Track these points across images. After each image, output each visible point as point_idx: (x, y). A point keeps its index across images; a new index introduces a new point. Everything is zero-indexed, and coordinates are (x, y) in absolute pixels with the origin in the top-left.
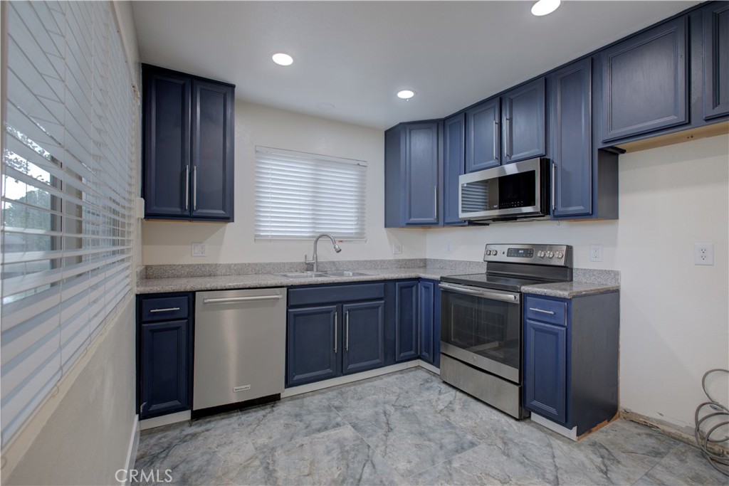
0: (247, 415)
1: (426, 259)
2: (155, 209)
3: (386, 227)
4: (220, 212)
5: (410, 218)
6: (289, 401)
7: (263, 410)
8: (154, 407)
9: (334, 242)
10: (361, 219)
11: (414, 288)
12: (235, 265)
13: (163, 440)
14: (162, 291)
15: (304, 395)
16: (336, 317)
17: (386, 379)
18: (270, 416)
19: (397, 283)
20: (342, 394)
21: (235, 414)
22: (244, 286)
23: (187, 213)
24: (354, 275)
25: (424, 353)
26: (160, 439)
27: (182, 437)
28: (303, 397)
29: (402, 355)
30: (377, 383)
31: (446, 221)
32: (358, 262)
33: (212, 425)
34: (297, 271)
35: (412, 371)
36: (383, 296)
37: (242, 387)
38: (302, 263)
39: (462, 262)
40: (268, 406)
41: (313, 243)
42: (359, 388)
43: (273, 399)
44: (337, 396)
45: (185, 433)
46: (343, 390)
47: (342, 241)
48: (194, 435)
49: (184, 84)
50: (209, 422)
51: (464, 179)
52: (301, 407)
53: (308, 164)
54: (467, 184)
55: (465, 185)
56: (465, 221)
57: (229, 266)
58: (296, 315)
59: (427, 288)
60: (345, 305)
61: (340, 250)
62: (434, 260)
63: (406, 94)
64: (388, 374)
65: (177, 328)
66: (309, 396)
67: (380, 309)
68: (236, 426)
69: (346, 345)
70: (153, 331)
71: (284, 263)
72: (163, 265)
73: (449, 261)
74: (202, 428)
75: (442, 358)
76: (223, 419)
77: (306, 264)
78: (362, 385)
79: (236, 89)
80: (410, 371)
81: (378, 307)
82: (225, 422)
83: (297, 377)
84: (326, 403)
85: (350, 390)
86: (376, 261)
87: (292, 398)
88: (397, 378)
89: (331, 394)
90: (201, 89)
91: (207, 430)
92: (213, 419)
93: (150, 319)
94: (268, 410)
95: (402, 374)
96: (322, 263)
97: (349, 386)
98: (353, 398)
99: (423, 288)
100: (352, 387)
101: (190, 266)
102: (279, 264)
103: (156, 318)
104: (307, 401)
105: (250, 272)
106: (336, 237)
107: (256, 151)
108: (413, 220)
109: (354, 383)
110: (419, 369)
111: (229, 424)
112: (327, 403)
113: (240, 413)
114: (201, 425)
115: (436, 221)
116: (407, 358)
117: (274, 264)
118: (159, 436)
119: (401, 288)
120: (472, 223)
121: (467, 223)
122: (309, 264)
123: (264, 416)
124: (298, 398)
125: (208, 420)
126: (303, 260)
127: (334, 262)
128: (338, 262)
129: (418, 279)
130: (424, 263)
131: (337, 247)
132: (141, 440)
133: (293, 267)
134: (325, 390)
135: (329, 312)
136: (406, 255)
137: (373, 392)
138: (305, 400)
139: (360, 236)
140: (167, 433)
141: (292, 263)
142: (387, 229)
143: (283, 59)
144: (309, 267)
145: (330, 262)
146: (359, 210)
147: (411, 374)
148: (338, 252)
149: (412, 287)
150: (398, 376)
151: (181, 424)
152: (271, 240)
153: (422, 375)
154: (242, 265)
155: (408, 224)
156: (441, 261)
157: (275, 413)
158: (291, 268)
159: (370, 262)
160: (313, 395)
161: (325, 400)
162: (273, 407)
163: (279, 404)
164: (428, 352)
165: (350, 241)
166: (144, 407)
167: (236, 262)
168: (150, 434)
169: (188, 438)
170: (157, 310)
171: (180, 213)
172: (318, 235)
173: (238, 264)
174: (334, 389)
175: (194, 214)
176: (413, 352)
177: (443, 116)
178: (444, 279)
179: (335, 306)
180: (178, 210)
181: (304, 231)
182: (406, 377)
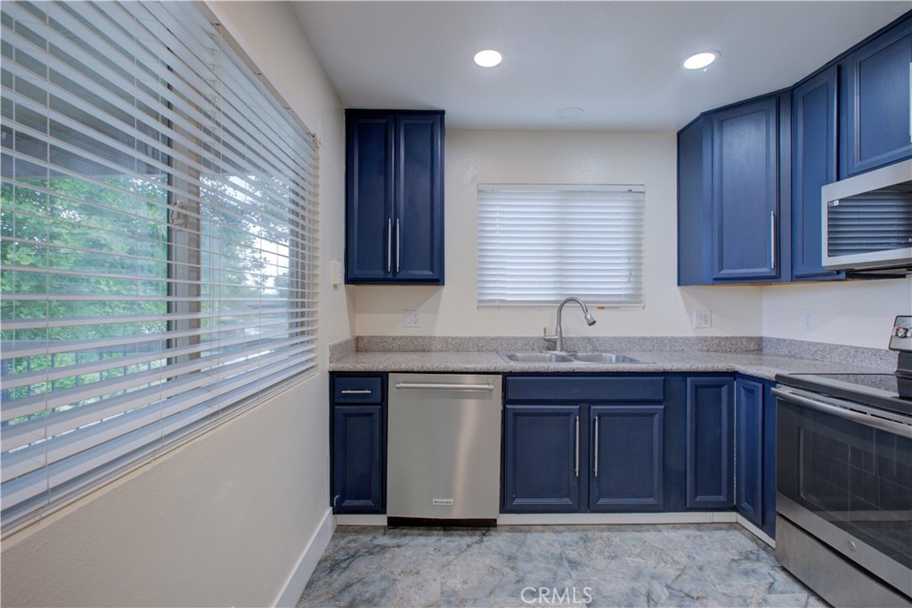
0: (449, 538)
1: (761, 338)
2: (357, 273)
3: (679, 284)
4: (428, 273)
5: (721, 268)
6: (506, 531)
7: (471, 536)
8: (348, 503)
9: (586, 311)
10: (636, 272)
11: (725, 390)
12: (453, 338)
13: (353, 545)
14: (354, 370)
15: (529, 528)
16: (578, 423)
17: (666, 533)
18: (475, 549)
19: (689, 379)
20: (586, 540)
21: (436, 533)
22: (446, 370)
23: (390, 276)
24: (618, 360)
25: (745, 505)
26: (350, 542)
27: (372, 546)
28: (529, 531)
29: (699, 498)
30: (650, 536)
31: (795, 273)
32: (629, 340)
33: (405, 540)
34: (533, 349)
35: (721, 529)
36: (662, 397)
37: (443, 500)
38: (541, 338)
39: (837, 347)
40: (478, 532)
41: (555, 312)
42: (616, 538)
43: (486, 525)
44: (577, 543)
45: (376, 542)
46: (590, 535)
47: (602, 308)
48: (384, 548)
49: (386, 124)
50: (405, 535)
51: (834, 193)
52: (521, 544)
53: (554, 200)
54: (840, 200)
55: (836, 203)
56: (838, 272)
57: (446, 339)
58: (516, 414)
59: (750, 391)
60: (593, 407)
61: (595, 322)
62: (778, 340)
63: (700, 61)
64: (674, 526)
65: (370, 415)
66: (537, 531)
67: (656, 418)
68: (431, 550)
69: (594, 468)
70: (347, 415)
71: (516, 338)
72: (374, 337)
73: (809, 344)
74: (395, 541)
75: (780, 523)
76: (420, 535)
77: (546, 340)
78: (622, 534)
79: (446, 116)
80: (716, 529)
81: (652, 415)
82: (422, 540)
83: (518, 501)
84: (557, 550)
85: (601, 538)
86: (661, 339)
87: (513, 528)
88: (688, 537)
89: (570, 537)
90: (405, 125)
91: (399, 546)
92: (410, 532)
93: (342, 400)
94: (476, 538)
95: (700, 530)
96: (571, 339)
97: (602, 531)
98: (602, 552)
99: (743, 391)
100: (606, 534)
101: (401, 338)
102: (508, 339)
103: (348, 400)
104: (531, 537)
105: (472, 349)
106: (588, 302)
107: (479, 191)
108: (726, 272)
109: (611, 527)
110: (736, 529)
111: (425, 546)
112: (559, 551)
113: (441, 532)
114: (394, 537)
115: (774, 274)
116: (709, 506)
117: (502, 339)
118: (351, 538)
119: (697, 387)
120: (853, 274)
121: (843, 275)
122: (549, 340)
123: (468, 546)
124: (521, 531)
125: (405, 531)
126: (542, 335)
127: (589, 339)
128: (596, 338)
129: (734, 375)
130: (758, 346)
131: (589, 317)
132: (333, 536)
133: (528, 343)
134: (562, 528)
135: (567, 414)
136: (721, 329)
137: (638, 551)
138: (529, 535)
139: (635, 299)
140: (360, 536)
141: (526, 338)
142: (682, 287)
143: (488, 58)
144: (551, 345)
145: (584, 338)
146: (632, 261)
147: (718, 534)
148: (590, 325)
149: (721, 386)
150: (692, 532)
151: (375, 528)
152: (498, 307)
153: (739, 541)
154: (461, 339)
155: (715, 279)
156: (791, 343)
157: (483, 545)
158: (526, 345)
159: (652, 339)
160: (543, 531)
161: (557, 545)
162: (484, 535)
163: (492, 533)
164: (752, 503)
165: (615, 308)
166: (337, 499)
167: (454, 335)
168: (344, 532)
169: (377, 549)
170: (349, 392)
171: (382, 277)
172: (563, 299)
173: (456, 338)
174: (576, 530)
175: (398, 277)
176: (722, 498)
177: (789, 83)
178: (781, 380)
179: (577, 407)
180: (380, 273)
181: (546, 292)
182: (707, 538)
